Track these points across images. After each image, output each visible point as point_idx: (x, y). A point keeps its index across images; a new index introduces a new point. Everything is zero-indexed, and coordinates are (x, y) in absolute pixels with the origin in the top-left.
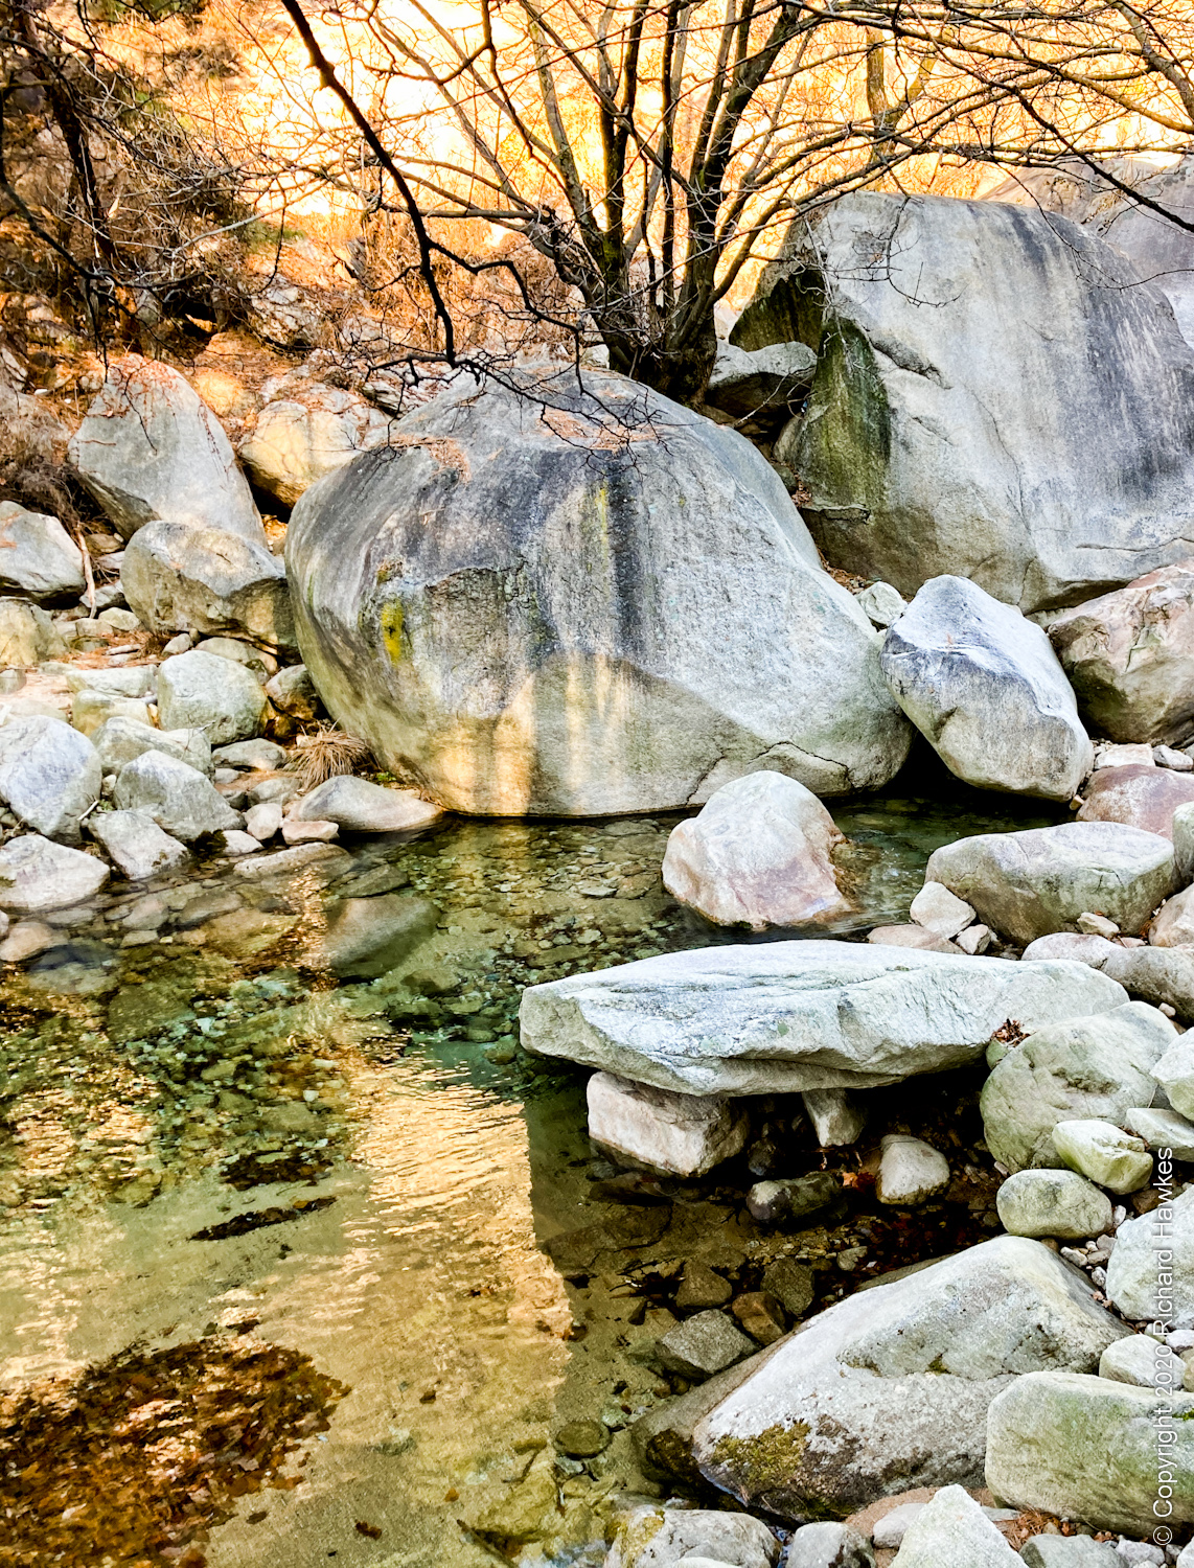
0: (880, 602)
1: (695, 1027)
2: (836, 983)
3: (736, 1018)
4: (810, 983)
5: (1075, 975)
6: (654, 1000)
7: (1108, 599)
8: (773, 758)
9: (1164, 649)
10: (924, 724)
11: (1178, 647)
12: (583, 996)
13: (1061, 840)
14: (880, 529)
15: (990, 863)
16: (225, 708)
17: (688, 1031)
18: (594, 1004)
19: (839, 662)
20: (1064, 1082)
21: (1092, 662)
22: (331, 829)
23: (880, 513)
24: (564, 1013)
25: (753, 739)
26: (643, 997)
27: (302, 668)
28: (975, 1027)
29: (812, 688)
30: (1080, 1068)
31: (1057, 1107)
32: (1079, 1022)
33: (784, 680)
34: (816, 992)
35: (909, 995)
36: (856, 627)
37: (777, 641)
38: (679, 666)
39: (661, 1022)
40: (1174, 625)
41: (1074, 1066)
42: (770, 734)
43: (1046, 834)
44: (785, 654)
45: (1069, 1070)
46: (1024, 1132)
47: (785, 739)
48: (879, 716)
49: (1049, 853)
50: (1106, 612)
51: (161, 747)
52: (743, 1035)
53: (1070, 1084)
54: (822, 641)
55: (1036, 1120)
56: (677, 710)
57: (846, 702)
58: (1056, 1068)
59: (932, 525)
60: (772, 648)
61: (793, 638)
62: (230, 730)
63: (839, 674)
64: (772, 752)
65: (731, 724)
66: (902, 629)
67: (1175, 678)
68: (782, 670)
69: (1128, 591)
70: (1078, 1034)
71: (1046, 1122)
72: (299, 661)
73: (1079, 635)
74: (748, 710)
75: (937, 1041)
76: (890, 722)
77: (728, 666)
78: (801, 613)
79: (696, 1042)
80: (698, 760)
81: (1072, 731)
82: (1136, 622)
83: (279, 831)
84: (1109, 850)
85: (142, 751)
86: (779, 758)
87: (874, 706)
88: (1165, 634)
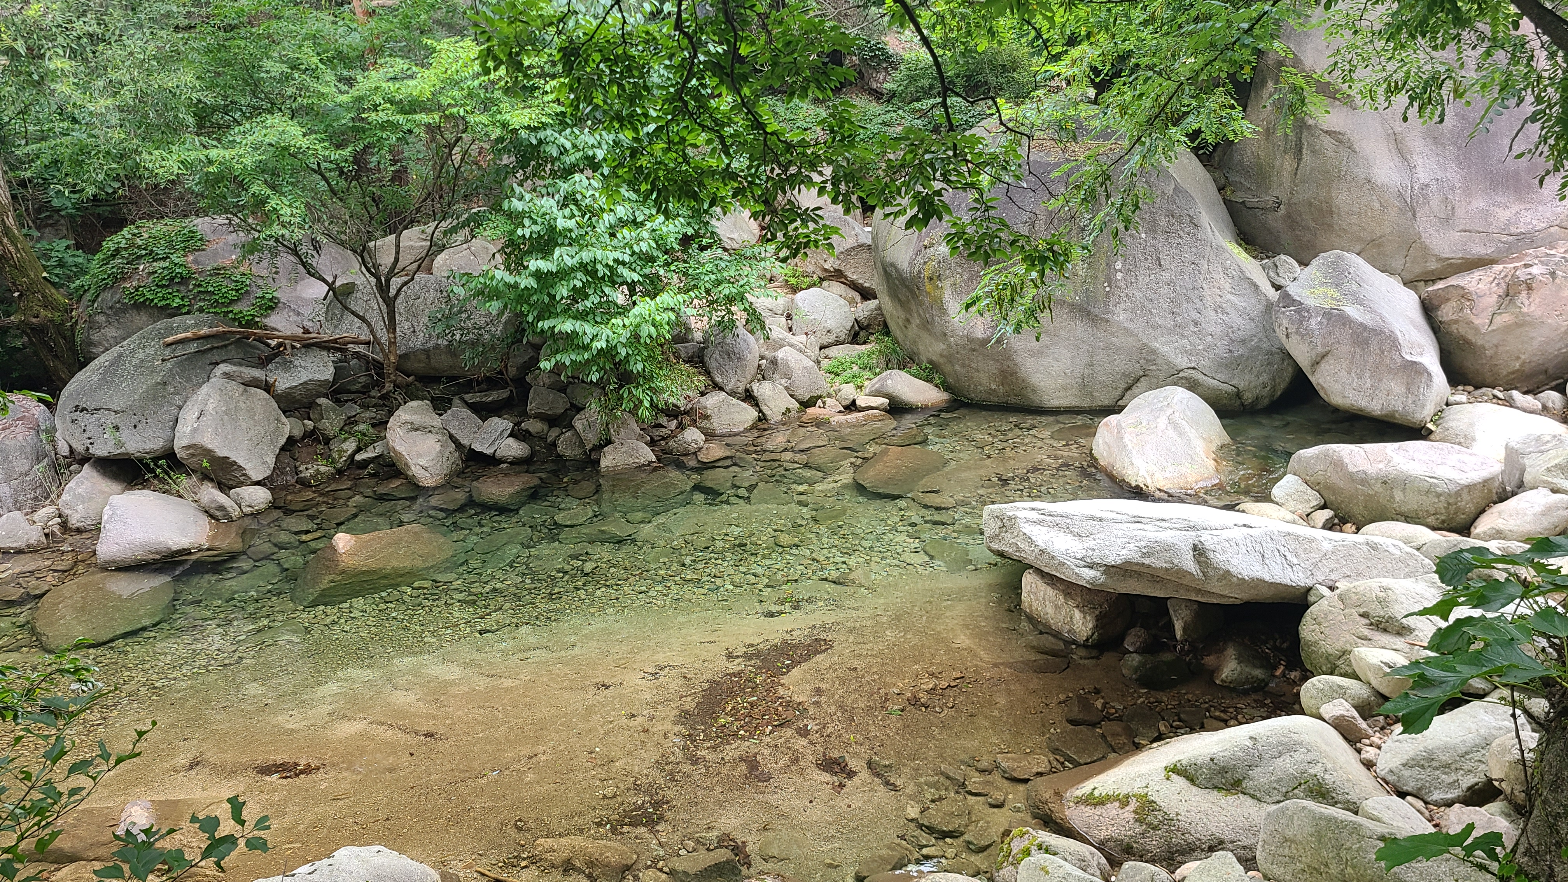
0: (1281, 271)
1: (1091, 544)
2: (1193, 528)
3: (1120, 541)
4: (1176, 526)
5: (1392, 549)
6: (1064, 525)
7: (1477, 274)
8: (1182, 378)
9: (1524, 315)
10: (1304, 362)
11: (1538, 313)
12: (1021, 514)
13: (1402, 452)
14: (1288, 216)
15: (1338, 464)
16: (830, 324)
17: (1086, 545)
18: (1027, 520)
19: (1242, 313)
20: (1368, 621)
21: (1456, 322)
22: (884, 401)
23: (1290, 205)
24: (1006, 524)
25: (1168, 363)
26: (1058, 520)
27: (876, 302)
28: (1300, 574)
29: (1217, 330)
30: (1382, 613)
31: (1359, 638)
32: (1386, 582)
33: (1196, 324)
34: (1178, 532)
35: (1249, 545)
36: (1256, 287)
37: (1193, 295)
38: (1119, 309)
39: (1070, 537)
40: (1536, 297)
41: (1377, 611)
42: (1182, 361)
43: (1390, 448)
44: (1199, 305)
45: (1371, 612)
46: (1330, 651)
47: (1193, 365)
48: (1270, 353)
49: (1389, 462)
50: (1474, 283)
51: (791, 345)
52: (1124, 552)
53: (1371, 624)
54: (1230, 296)
55: (1339, 645)
56: (1115, 340)
57: (1243, 341)
58: (1361, 610)
59: (1331, 213)
60: (1189, 300)
61: (1207, 292)
62: (831, 338)
63: (1240, 321)
64: (1181, 375)
65: (1154, 352)
66: (1293, 289)
67: (1532, 338)
68: (1194, 315)
69: (1498, 268)
70: (1385, 589)
71: (1348, 647)
72: (876, 298)
73: (1448, 300)
74: (1166, 343)
75: (1267, 578)
76: (1277, 358)
77: (1154, 311)
78: (1215, 276)
79: (1091, 553)
80: (1126, 376)
81: (1429, 374)
82: (1501, 291)
83: (854, 401)
84: (1442, 464)
85: (781, 347)
86: (1186, 378)
87: (1265, 346)
88: (1526, 302)
